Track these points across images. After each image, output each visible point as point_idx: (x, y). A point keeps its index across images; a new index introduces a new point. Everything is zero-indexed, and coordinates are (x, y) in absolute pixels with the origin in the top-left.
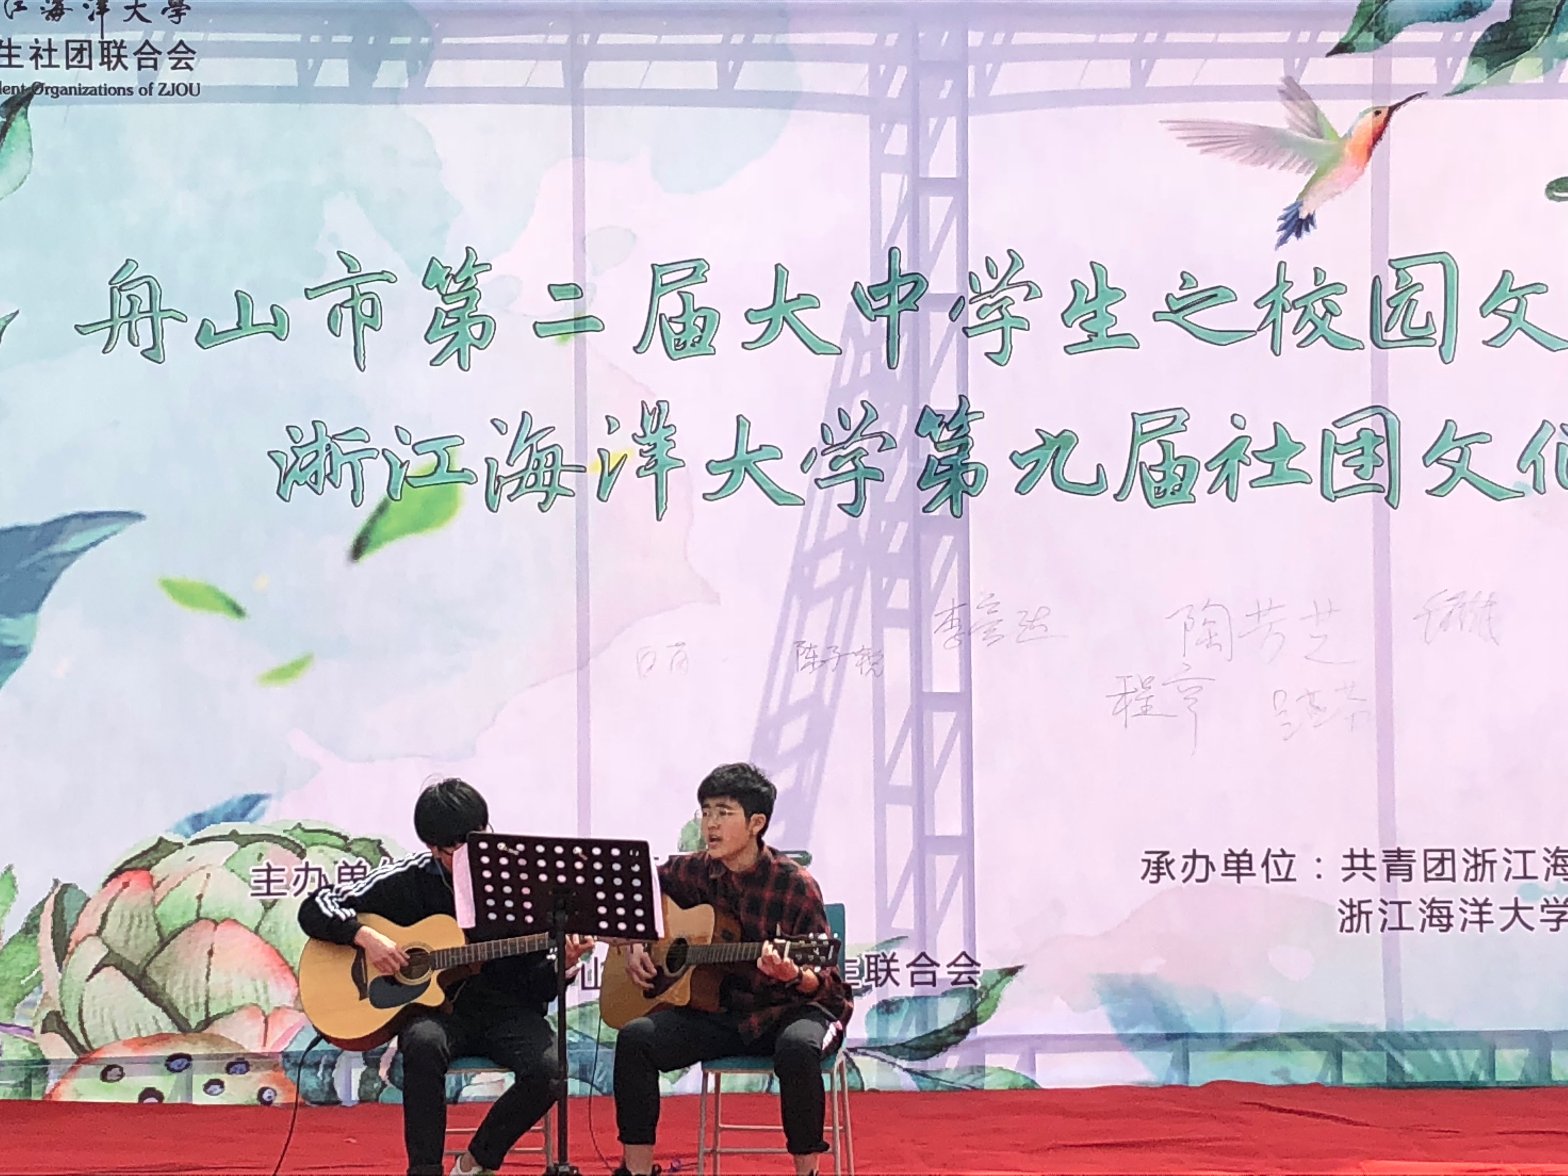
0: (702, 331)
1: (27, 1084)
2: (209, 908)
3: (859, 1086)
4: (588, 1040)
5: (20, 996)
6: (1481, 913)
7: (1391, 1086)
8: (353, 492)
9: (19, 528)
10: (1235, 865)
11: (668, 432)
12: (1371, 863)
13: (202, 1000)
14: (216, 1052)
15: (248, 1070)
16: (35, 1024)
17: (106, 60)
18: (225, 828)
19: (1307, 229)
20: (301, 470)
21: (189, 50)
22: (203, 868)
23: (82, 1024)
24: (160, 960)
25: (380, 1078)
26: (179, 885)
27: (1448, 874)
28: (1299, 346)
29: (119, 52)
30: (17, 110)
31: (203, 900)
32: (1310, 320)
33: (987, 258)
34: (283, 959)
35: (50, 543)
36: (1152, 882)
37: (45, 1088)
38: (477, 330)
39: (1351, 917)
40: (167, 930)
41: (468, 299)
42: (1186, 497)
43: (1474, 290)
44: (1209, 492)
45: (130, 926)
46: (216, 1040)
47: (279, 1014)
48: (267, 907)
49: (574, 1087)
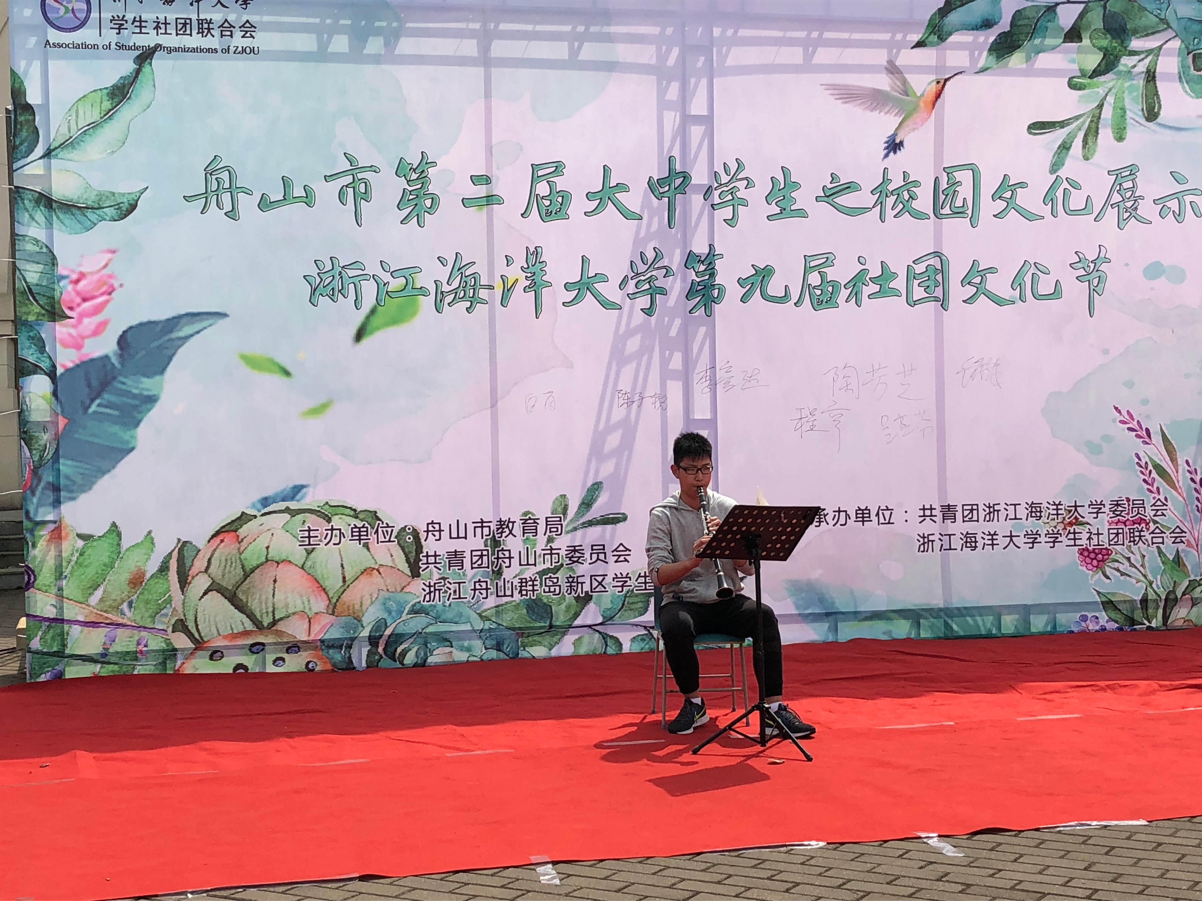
0: (561, 205)
1: (164, 663)
2: (273, 554)
4: (501, 627)
5: (158, 611)
6: (992, 540)
7: (947, 638)
8: (355, 301)
9: (150, 322)
10: (861, 516)
11: (541, 266)
12: (934, 513)
13: (270, 610)
14: (280, 640)
15: (299, 651)
16: (168, 627)
17: (201, 31)
18: (282, 505)
19: (900, 149)
20: (324, 287)
21: (252, 26)
22: (268, 530)
23: (197, 626)
24: (244, 587)
25: (379, 653)
26: (255, 540)
27: (975, 518)
28: (895, 217)
29: (209, 26)
30: (146, 61)
31: (270, 549)
32: (901, 202)
33: (724, 163)
34: (320, 584)
35: (171, 331)
36: (816, 526)
37: (175, 666)
38: (428, 203)
39: (924, 544)
40: (248, 568)
41: (423, 183)
42: (833, 304)
43: (989, 186)
44: (846, 302)
45: (225, 567)
46: (280, 633)
47: (318, 617)
48: (309, 552)
49: (493, 654)
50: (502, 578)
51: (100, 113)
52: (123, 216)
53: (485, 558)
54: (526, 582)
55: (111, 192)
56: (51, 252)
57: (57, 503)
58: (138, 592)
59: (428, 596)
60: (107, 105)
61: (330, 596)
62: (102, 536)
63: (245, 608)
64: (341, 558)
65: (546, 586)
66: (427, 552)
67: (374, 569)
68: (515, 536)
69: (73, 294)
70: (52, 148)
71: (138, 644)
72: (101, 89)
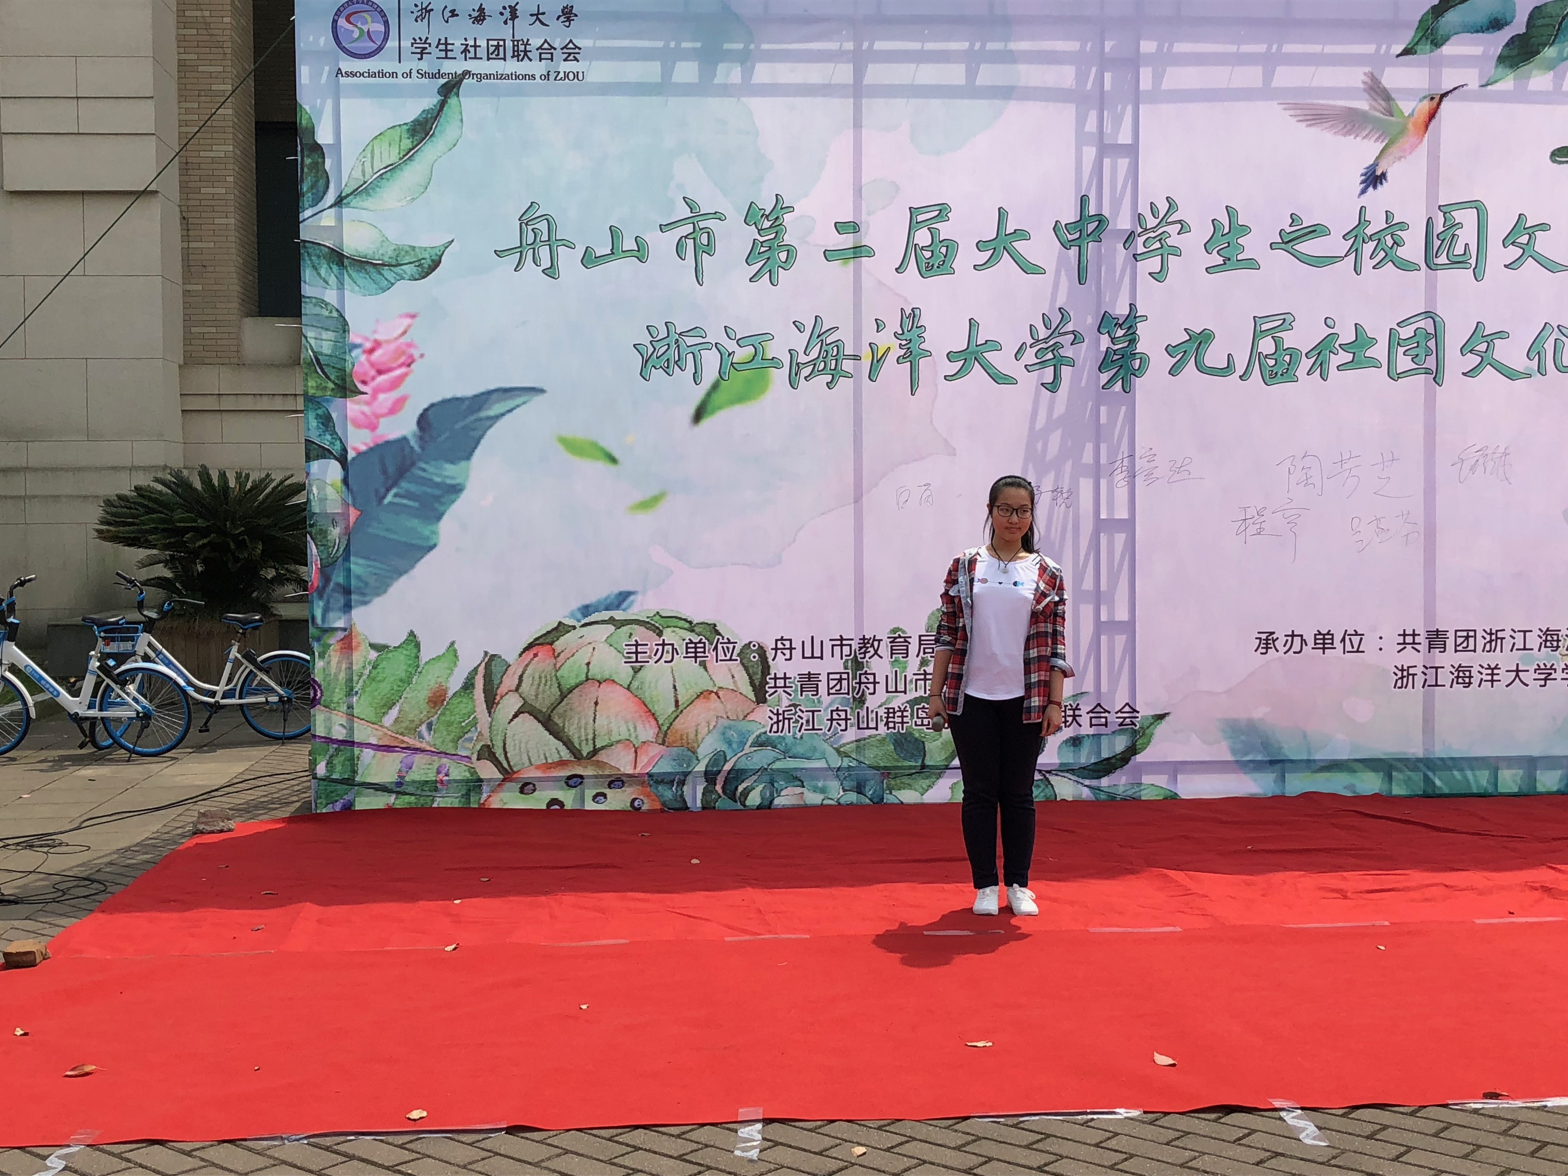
0: (945, 257)
1: (467, 796)
2: (594, 671)
3: (1053, 797)
4: (863, 765)
5: (462, 734)
6: (1492, 674)
7: (1426, 796)
8: (694, 374)
9: (457, 399)
10: (1321, 641)
11: (919, 331)
12: (1417, 639)
13: (590, 737)
14: (601, 773)
15: (623, 786)
16: (472, 754)
17: (516, 54)
18: (605, 615)
19: (1381, 183)
20: (657, 358)
21: (576, 47)
22: (590, 643)
23: (506, 753)
24: (560, 709)
25: (717, 791)
26: (573, 655)
27: (1471, 647)
28: (1374, 268)
29: (525, 48)
30: (451, 91)
31: (591, 666)
32: (1382, 249)
33: (1151, 203)
34: (648, 708)
35: (480, 409)
36: (1262, 653)
37: (480, 799)
38: (783, 256)
39: (1402, 678)
40: (565, 687)
41: (777, 233)
42: (1291, 378)
43: (1499, 228)
44: (1308, 374)
45: (539, 685)
46: (601, 765)
47: (645, 747)
48: (636, 671)
49: (852, 797)
50: (865, 706)
51: (399, 153)
52: (423, 274)
53: (845, 683)
54: (894, 713)
55: (410, 246)
56: (341, 316)
57: (348, 607)
58: (439, 712)
59: (775, 726)
60: (407, 143)
61: (660, 723)
62: (399, 647)
63: (561, 734)
64: (674, 677)
65: (918, 718)
66: (775, 674)
67: (712, 692)
68: (881, 657)
69: (367, 365)
70: (344, 194)
71: (438, 772)
72: (400, 125)
